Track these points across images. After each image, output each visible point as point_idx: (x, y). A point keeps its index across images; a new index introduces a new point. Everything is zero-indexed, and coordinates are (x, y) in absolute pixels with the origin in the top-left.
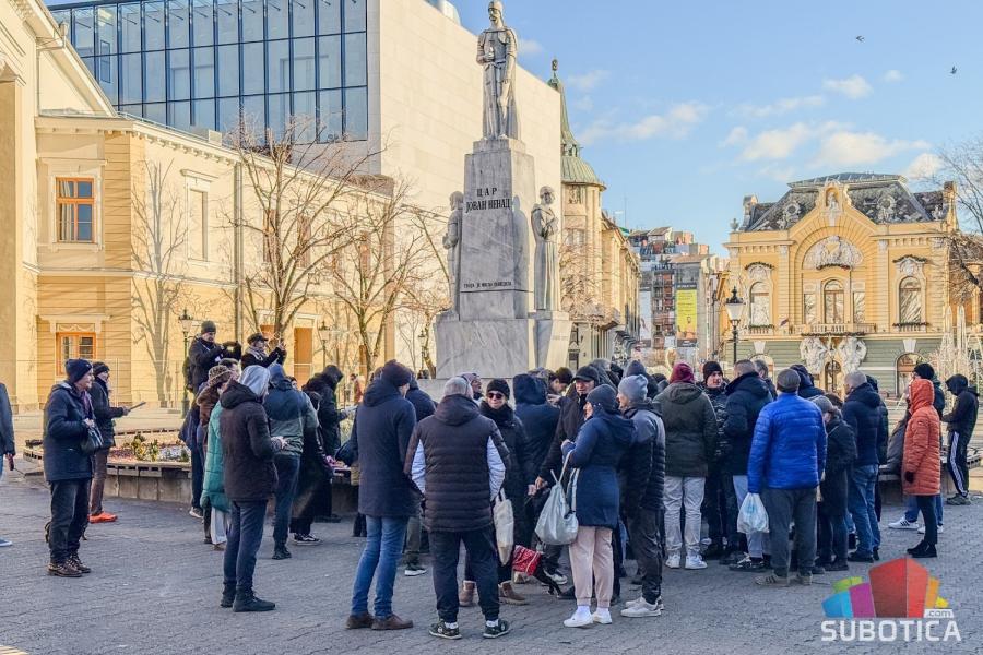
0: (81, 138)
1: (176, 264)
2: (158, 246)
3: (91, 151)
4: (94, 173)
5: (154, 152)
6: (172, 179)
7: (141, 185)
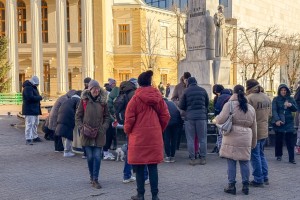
0: (126, 11)
1: (156, 51)
2: (149, 45)
3: (128, 15)
4: (129, 22)
5: (149, 15)
6: (155, 23)
7: (144, 26)
